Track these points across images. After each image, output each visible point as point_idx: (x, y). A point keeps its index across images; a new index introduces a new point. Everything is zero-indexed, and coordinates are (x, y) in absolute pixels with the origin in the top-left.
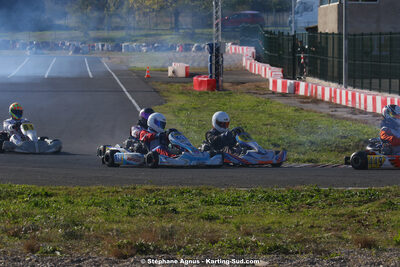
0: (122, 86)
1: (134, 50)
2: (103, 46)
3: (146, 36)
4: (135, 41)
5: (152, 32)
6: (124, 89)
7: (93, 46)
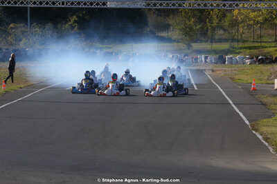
0: (228, 99)
1: (237, 62)
2: (206, 58)
3: (250, 48)
4: (238, 53)
5: (256, 45)
6: (231, 102)
7: (197, 59)
